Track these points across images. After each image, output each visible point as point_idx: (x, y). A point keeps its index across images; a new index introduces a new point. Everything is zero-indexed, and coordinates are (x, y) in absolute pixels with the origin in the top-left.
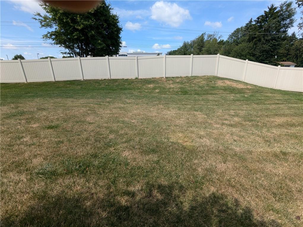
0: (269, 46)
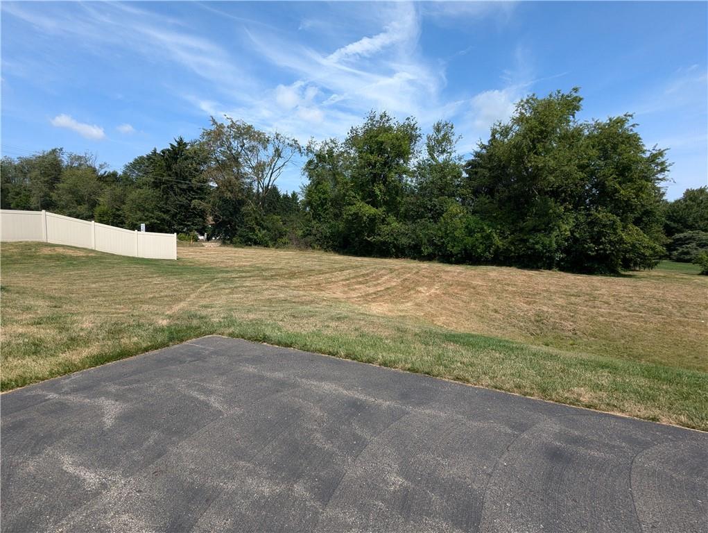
0: (187, 199)
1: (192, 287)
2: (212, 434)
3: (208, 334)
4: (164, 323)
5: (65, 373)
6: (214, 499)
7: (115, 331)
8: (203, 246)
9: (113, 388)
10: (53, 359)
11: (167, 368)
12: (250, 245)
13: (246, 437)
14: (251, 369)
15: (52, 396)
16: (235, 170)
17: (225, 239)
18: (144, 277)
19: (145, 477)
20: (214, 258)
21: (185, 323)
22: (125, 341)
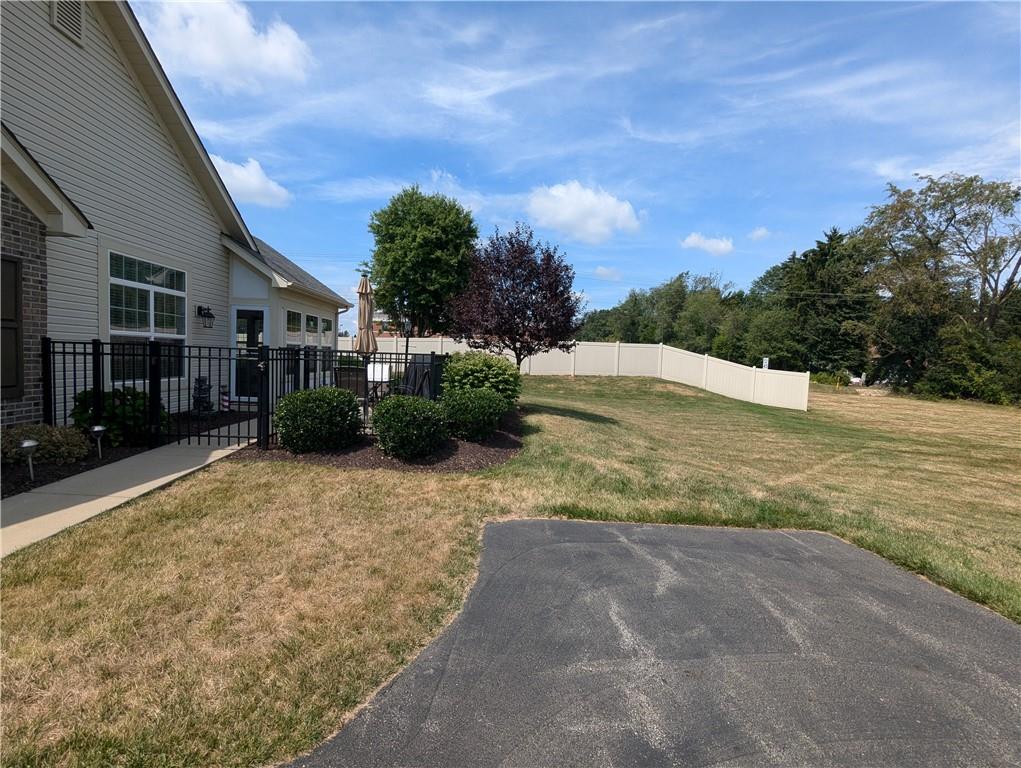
0: (835, 320)
1: (819, 454)
2: (773, 669)
3: (818, 529)
4: (759, 495)
5: (639, 521)
6: (746, 754)
7: (699, 491)
8: (857, 393)
9: (676, 555)
10: (632, 502)
11: (744, 555)
12: (953, 398)
13: (826, 704)
14: (876, 608)
15: (623, 539)
16: (930, 263)
17: (898, 384)
18: (755, 430)
19: (676, 670)
20: (872, 415)
21: (786, 503)
22: (705, 504)
